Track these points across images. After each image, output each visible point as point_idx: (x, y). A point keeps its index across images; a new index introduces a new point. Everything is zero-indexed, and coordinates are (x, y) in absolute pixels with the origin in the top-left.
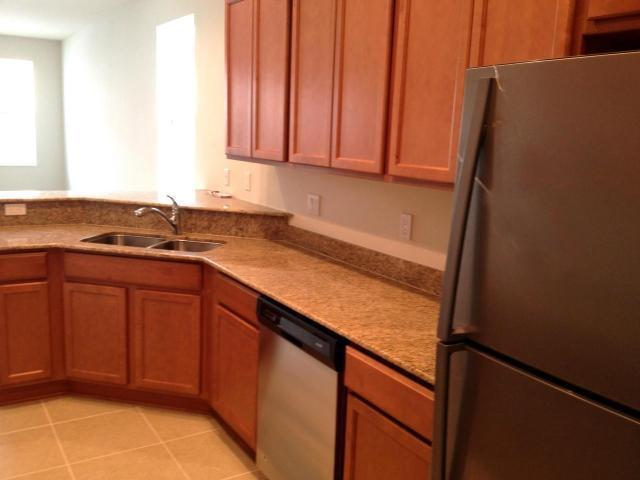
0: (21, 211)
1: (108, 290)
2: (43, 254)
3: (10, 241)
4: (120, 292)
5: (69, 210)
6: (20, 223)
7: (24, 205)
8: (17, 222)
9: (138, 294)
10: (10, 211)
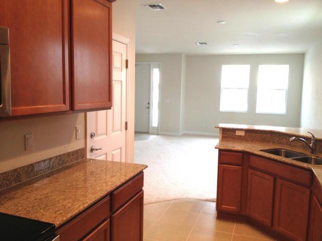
0: (243, 134)
1: (266, 176)
2: (241, 154)
3: (236, 146)
4: (272, 179)
5: (264, 135)
6: (241, 139)
7: (244, 131)
8: (240, 139)
9: (279, 182)
10: (238, 133)
